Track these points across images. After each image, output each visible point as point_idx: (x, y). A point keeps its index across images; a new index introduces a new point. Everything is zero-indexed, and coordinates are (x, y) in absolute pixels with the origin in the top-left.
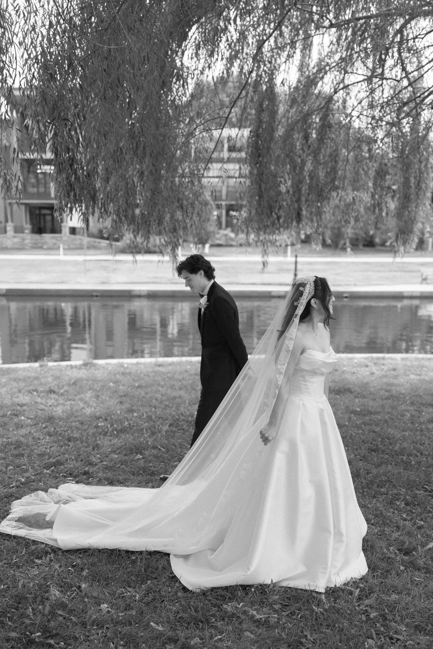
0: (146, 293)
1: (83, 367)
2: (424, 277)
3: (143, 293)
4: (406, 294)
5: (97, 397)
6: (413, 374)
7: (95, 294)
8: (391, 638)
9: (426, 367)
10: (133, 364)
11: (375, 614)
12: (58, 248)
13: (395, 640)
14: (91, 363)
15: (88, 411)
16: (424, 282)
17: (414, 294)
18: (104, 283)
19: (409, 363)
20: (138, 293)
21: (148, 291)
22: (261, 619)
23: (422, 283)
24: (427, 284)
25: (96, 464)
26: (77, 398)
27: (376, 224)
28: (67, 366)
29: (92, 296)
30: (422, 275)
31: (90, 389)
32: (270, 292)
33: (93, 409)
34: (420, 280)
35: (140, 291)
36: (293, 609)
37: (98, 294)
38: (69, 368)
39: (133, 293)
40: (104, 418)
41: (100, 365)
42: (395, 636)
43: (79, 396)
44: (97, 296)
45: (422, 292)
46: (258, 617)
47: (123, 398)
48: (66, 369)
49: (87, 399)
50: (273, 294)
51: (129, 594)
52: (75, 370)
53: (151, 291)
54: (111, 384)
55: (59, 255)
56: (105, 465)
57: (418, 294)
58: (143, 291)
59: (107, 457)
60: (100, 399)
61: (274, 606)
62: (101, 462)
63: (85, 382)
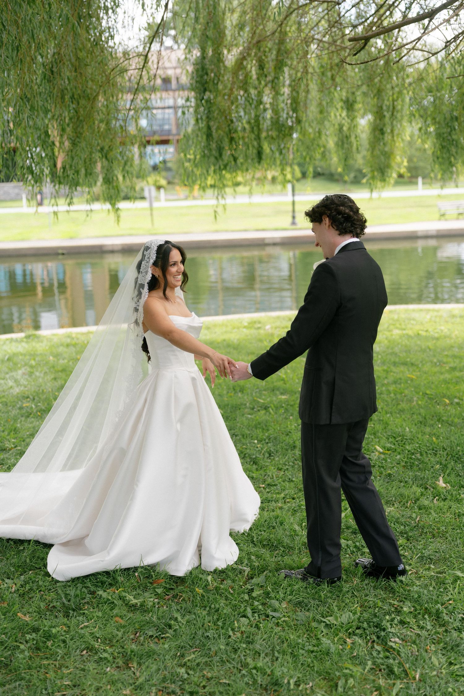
0: (120, 248)
1: (25, 340)
2: (442, 212)
3: (116, 248)
4: (420, 234)
5: (31, 374)
6: (397, 328)
7: (60, 251)
8: (268, 616)
9: (414, 319)
10: (83, 334)
11: (258, 593)
12: (21, 199)
13: (271, 617)
14: (34, 335)
15: (17, 390)
16: (442, 218)
17: (430, 233)
18: (71, 238)
19: (396, 317)
20: (110, 248)
21: (122, 245)
22: (137, 604)
23: (440, 220)
24: (446, 220)
25: (10, 450)
26: (7, 376)
27: (345, 160)
28: (7, 339)
29: (58, 254)
30: (440, 210)
31: (26, 365)
32: (263, 239)
33: (22, 388)
34: (437, 216)
35: (113, 245)
36: (176, 591)
37: (64, 252)
38: (8, 342)
39: (105, 249)
40: (31, 397)
41: (44, 337)
42: (271, 613)
43: (11, 374)
44: (63, 254)
45: (438, 231)
46: (134, 601)
47: (60, 373)
48: (5, 343)
49: (19, 377)
50: (267, 241)
51: (6, 585)
52: (14, 344)
53: (126, 245)
54: (51, 358)
55: (22, 207)
56: (19, 450)
57: (434, 233)
58: (117, 245)
59: (23, 441)
60: (34, 376)
61: (157, 590)
62: (16, 447)
63: (20, 357)
